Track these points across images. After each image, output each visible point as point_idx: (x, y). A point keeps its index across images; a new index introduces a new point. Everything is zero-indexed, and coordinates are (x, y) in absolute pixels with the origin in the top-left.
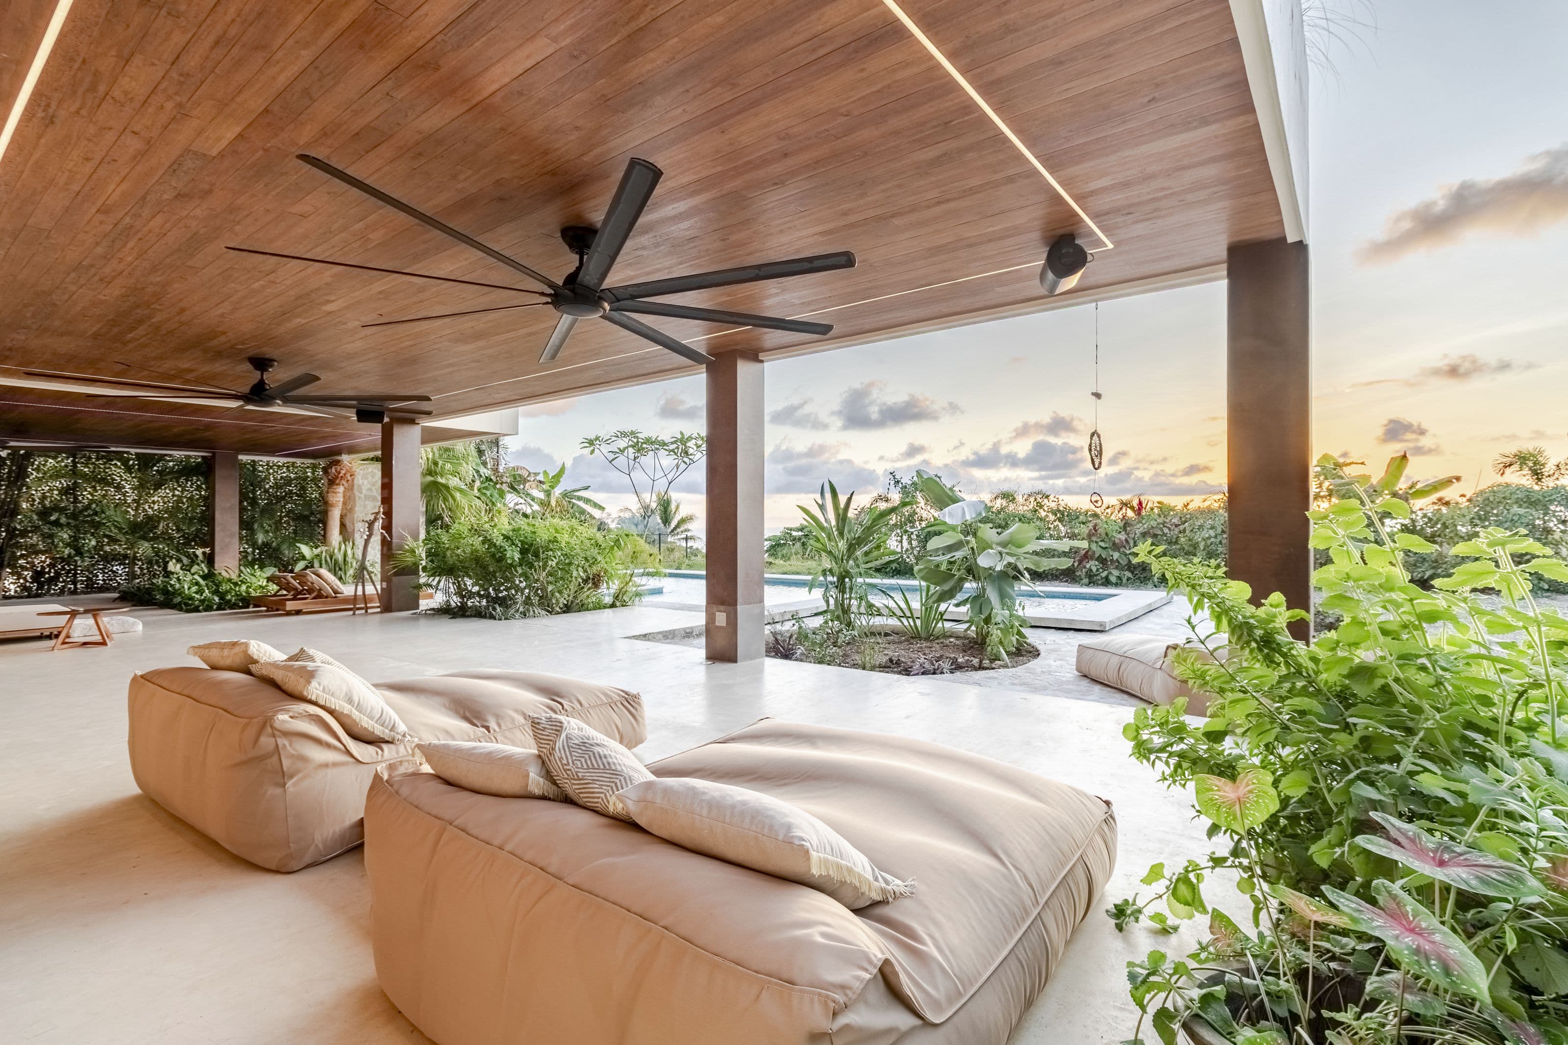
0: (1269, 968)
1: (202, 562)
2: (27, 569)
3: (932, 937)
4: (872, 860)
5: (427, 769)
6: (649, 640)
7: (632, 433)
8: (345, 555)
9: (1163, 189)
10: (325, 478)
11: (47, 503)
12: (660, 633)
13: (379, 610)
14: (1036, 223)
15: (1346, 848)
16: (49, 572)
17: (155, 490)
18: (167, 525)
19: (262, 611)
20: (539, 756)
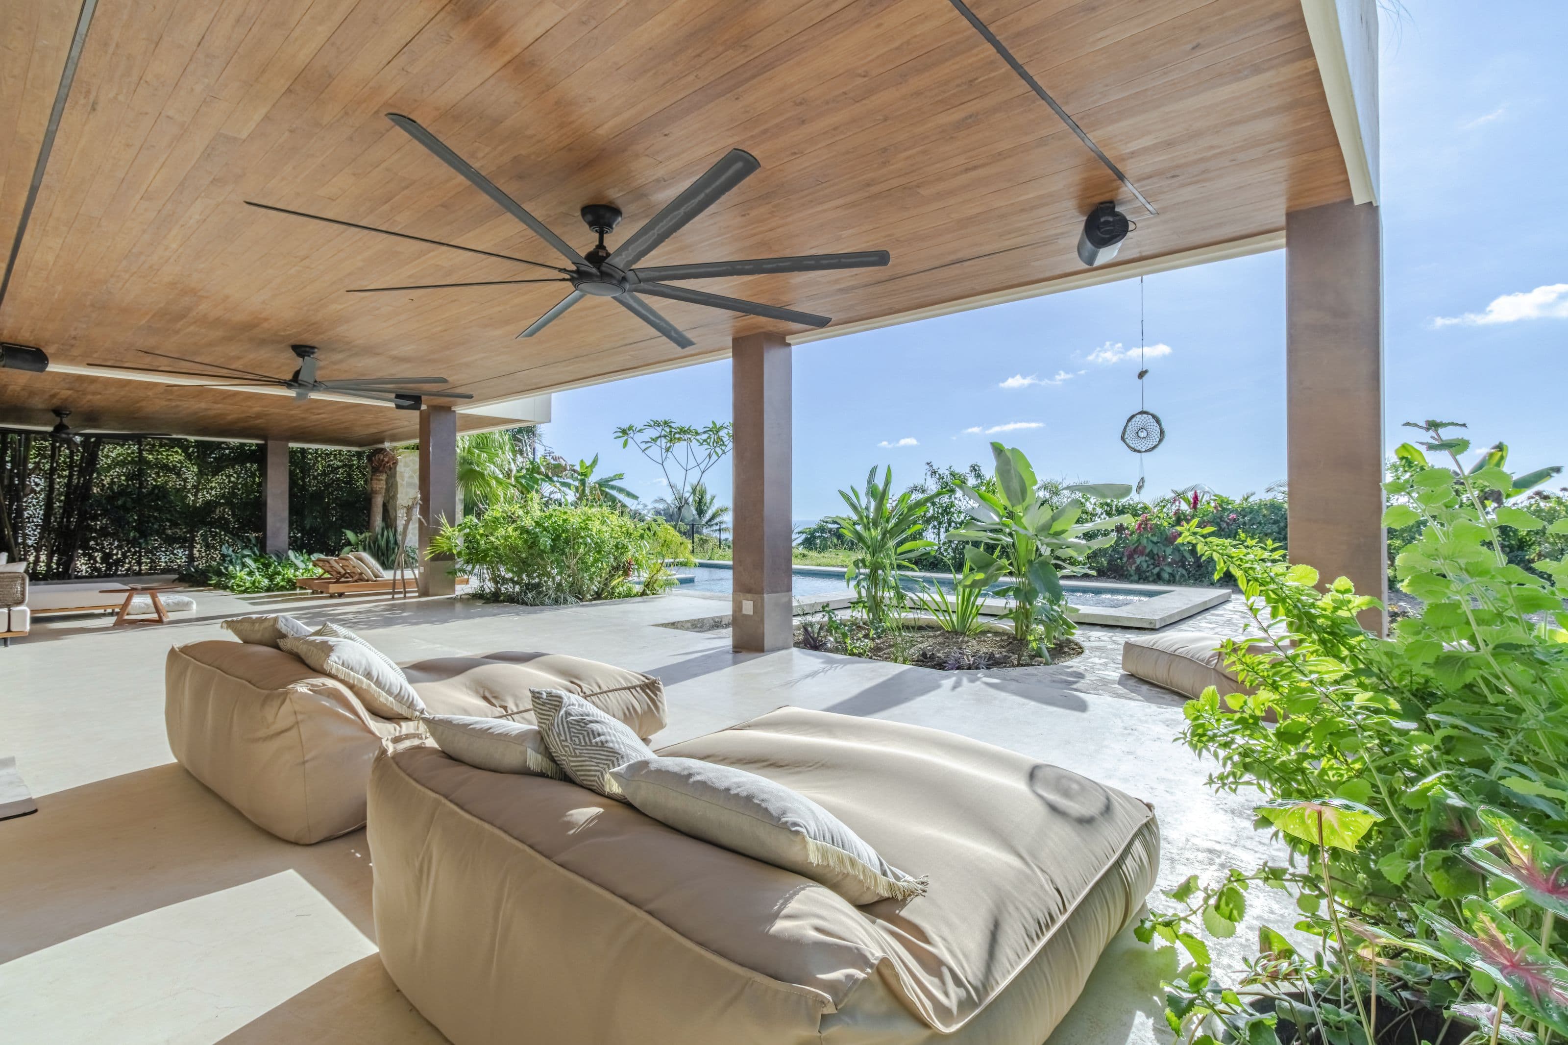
0: (1329, 993)
1: (255, 545)
2: (97, 551)
3: (944, 939)
4: (879, 852)
5: (431, 742)
6: (677, 628)
7: (666, 423)
8: (388, 541)
9: (1212, 147)
10: (369, 466)
11: (115, 487)
12: (688, 621)
13: (417, 594)
14: (1072, 190)
15: (1422, 862)
16: (117, 554)
17: (213, 476)
18: (224, 510)
19: (307, 594)
20: (539, 732)
